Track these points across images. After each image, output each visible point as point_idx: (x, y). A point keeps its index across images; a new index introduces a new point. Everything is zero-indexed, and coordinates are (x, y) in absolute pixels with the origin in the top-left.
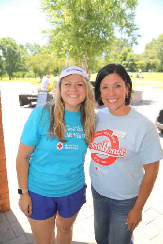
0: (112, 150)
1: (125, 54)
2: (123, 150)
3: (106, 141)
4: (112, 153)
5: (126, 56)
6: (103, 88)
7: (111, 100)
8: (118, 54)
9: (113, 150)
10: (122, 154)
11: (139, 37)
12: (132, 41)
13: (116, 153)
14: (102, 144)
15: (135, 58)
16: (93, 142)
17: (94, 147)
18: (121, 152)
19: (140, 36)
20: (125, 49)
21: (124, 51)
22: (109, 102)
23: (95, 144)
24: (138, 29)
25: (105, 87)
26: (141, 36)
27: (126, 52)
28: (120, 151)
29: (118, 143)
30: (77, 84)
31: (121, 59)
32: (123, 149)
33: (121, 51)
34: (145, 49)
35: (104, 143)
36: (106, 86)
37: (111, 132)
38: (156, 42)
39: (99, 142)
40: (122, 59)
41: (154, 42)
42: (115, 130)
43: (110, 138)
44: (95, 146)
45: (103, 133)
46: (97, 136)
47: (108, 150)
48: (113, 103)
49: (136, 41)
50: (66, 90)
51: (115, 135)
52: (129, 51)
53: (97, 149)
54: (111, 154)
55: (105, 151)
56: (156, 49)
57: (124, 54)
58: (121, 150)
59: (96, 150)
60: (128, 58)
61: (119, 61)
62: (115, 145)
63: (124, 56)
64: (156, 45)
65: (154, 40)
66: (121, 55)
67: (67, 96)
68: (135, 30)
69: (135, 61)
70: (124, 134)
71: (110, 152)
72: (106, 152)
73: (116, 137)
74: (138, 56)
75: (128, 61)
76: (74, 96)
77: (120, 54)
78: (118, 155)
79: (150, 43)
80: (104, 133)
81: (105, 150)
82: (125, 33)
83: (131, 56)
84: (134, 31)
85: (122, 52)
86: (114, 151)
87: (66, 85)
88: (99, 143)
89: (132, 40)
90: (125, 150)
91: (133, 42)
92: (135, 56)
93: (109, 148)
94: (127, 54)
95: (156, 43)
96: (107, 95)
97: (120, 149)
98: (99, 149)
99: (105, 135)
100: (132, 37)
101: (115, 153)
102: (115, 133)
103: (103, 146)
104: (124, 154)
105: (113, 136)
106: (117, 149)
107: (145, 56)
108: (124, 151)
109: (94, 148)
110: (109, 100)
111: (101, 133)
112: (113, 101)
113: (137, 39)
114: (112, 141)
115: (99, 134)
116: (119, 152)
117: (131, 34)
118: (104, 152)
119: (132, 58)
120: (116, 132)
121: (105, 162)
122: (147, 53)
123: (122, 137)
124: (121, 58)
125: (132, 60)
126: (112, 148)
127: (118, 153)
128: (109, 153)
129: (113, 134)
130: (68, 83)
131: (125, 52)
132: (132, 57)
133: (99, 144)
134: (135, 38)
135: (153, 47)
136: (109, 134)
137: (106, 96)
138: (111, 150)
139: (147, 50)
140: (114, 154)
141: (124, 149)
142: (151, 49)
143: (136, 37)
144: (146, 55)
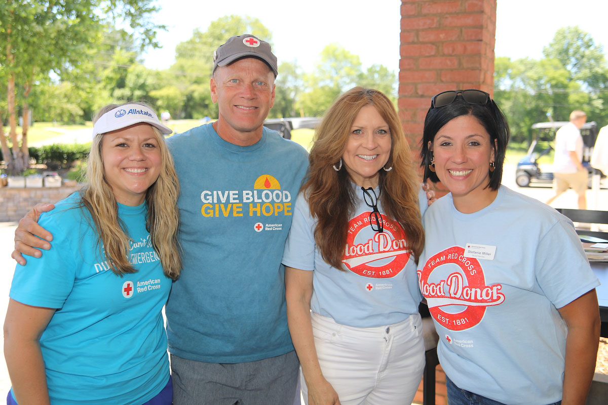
0: (471, 290)
1: (122, 70)
2: (495, 288)
3: (455, 273)
4: (473, 298)
5: (126, 76)
6: (442, 145)
7: (458, 172)
8: (100, 69)
9: (474, 290)
10: (495, 298)
11: (162, 30)
12: (144, 40)
13: (481, 296)
14: (448, 281)
15: (150, 81)
16: (429, 281)
17: (433, 292)
18: (492, 293)
19: (164, 27)
20: (121, 56)
21: (118, 62)
22: (451, 176)
23: (433, 284)
24: (157, 11)
25: (445, 143)
26: (167, 28)
27: (125, 64)
28: (490, 291)
29: (480, 272)
30: (142, 144)
31: (110, 83)
32: (494, 286)
33: (108, 61)
34: (177, 58)
35: (452, 279)
36: (448, 141)
37: (460, 251)
38: (204, 40)
39: (442, 279)
40: (114, 84)
41: (197, 40)
42: (468, 245)
43: (462, 265)
44: (435, 288)
45: (447, 256)
46: (435, 266)
47: (462, 293)
48: (461, 178)
49: (154, 41)
50: (120, 158)
51: (471, 256)
52: (132, 61)
53: (439, 294)
54: (470, 300)
55: (458, 296)
56: (205, 56)
57: (119, 68)
58: (492, 289)
59: (438, 297)
60: (131, 80)
61: (105, 87)
62: (477, 280)
63: (118, 76)
64: (205, 49)
65: (198, 35)
66: (108, 73)
67: (120, 171)
68: (150, 11)
69: (151, 90)
70: (491, 249)
71: (467, 296)
72: (459, 299)
73: (474, 261)
74: (158, 74)
75: (132, 90)
76: (139, 171)
77: (105, 68)
78: (485, 301)
79: (188, 43)
80: (449, 257)
81: (455, 294)
82: (122, 18)
83: (138, 76)
84: (146, 15)
85: (113, 64)
86: (476, 292)
87: (118, 145)
88: (442, 281)
89: (144, 36)
90: (499, 287)
91: (147, 41)
92: (149, 74)
93: (463, 289)
94: (125, 70)
95: (205, 43)
96: (448, 160)
97: (488, 287)
98: (444, 295)
99: (451, 261)
100: (142, 30)
101: (479, 298)
102: (469, 252)
103: (450, 286)
104: (499, 298)
105: (468, 259)
106: (482, 286)
107: (177, 77)
108: (498, 289)
109: (433, 294)
110: (452, 172)
111: (443, 258)
112: (461, 173)
113: (157, 35)
114: (467, 272)
115: (438, 260)
116: (487, 295)
117: (140, 21)
118: (455, 298)
119: (141, 81)
120: (470, 249)
121: (463, 321)
122: (182, 68)
123: (487, 257)
124: (110, 79)
125: (142, 87)
126: (471, 287)
127: (485, 297)
128: (465, 300)
129: (466, 254)
130: (121, 141)
131: (121, 64)
132: (144, 77)
133: (442, 283)
134: (151, 33)
135: (197, 53)
136: (458, 258)
137: (446, 163)
138: (469, 292)
139: (183, 61)
140: (476, 300)
141: (497, 286)
142: (192, 56)
143: (154, 30)
144: (181, 73)
